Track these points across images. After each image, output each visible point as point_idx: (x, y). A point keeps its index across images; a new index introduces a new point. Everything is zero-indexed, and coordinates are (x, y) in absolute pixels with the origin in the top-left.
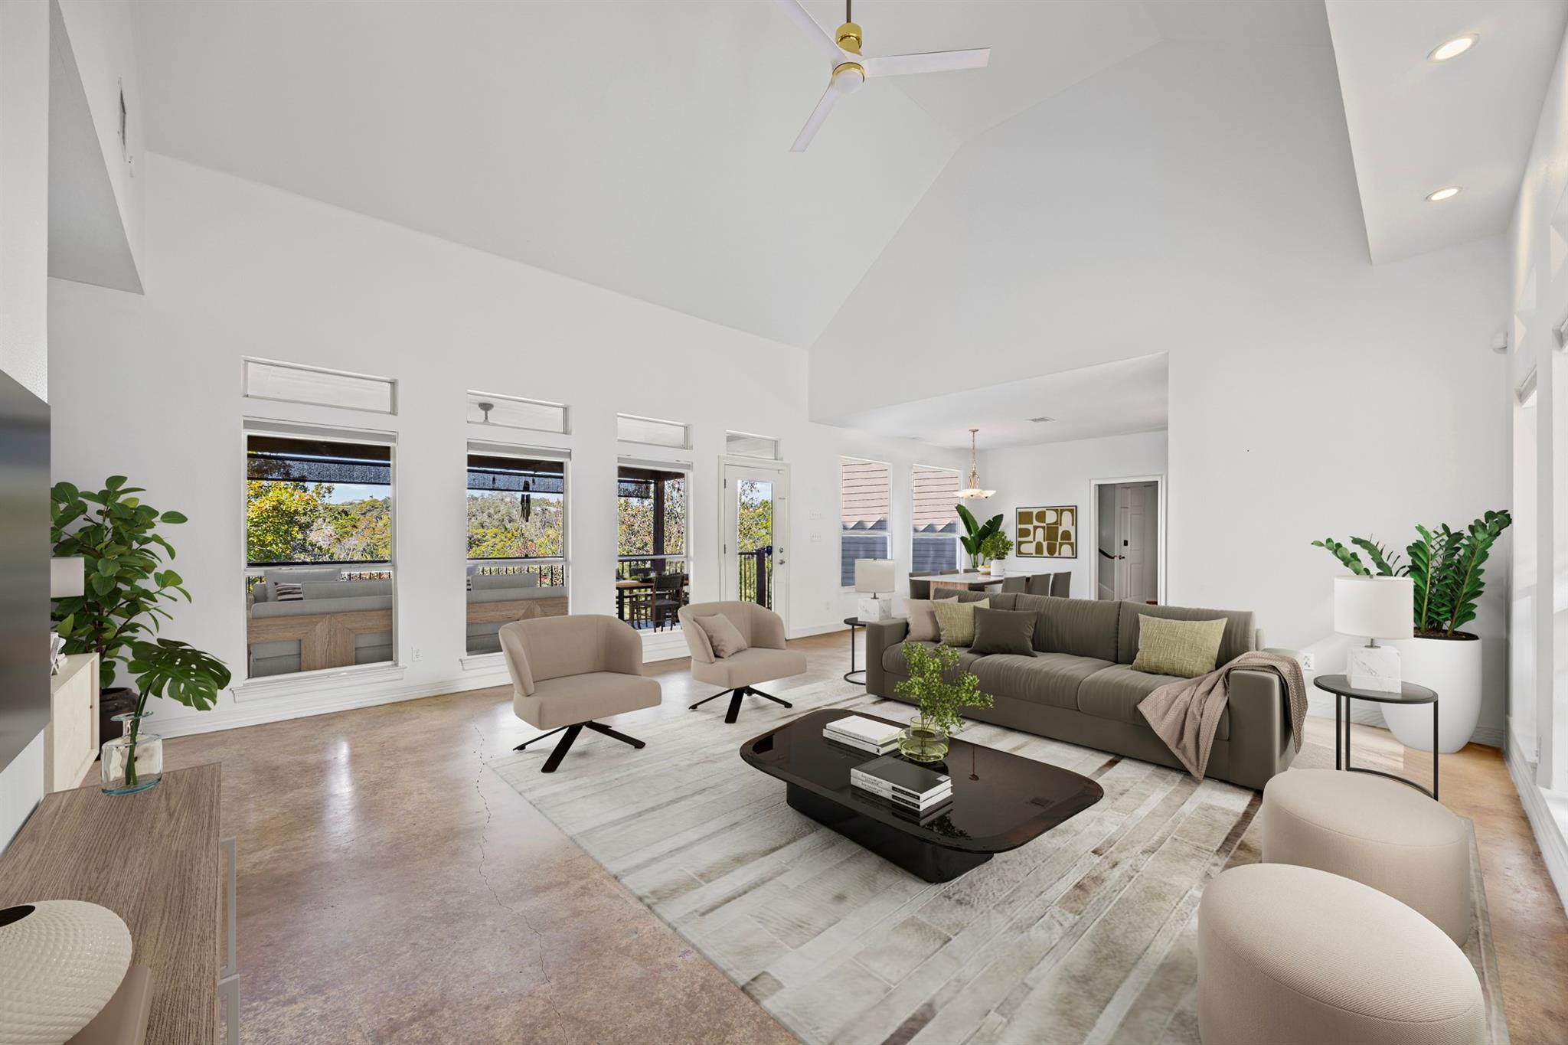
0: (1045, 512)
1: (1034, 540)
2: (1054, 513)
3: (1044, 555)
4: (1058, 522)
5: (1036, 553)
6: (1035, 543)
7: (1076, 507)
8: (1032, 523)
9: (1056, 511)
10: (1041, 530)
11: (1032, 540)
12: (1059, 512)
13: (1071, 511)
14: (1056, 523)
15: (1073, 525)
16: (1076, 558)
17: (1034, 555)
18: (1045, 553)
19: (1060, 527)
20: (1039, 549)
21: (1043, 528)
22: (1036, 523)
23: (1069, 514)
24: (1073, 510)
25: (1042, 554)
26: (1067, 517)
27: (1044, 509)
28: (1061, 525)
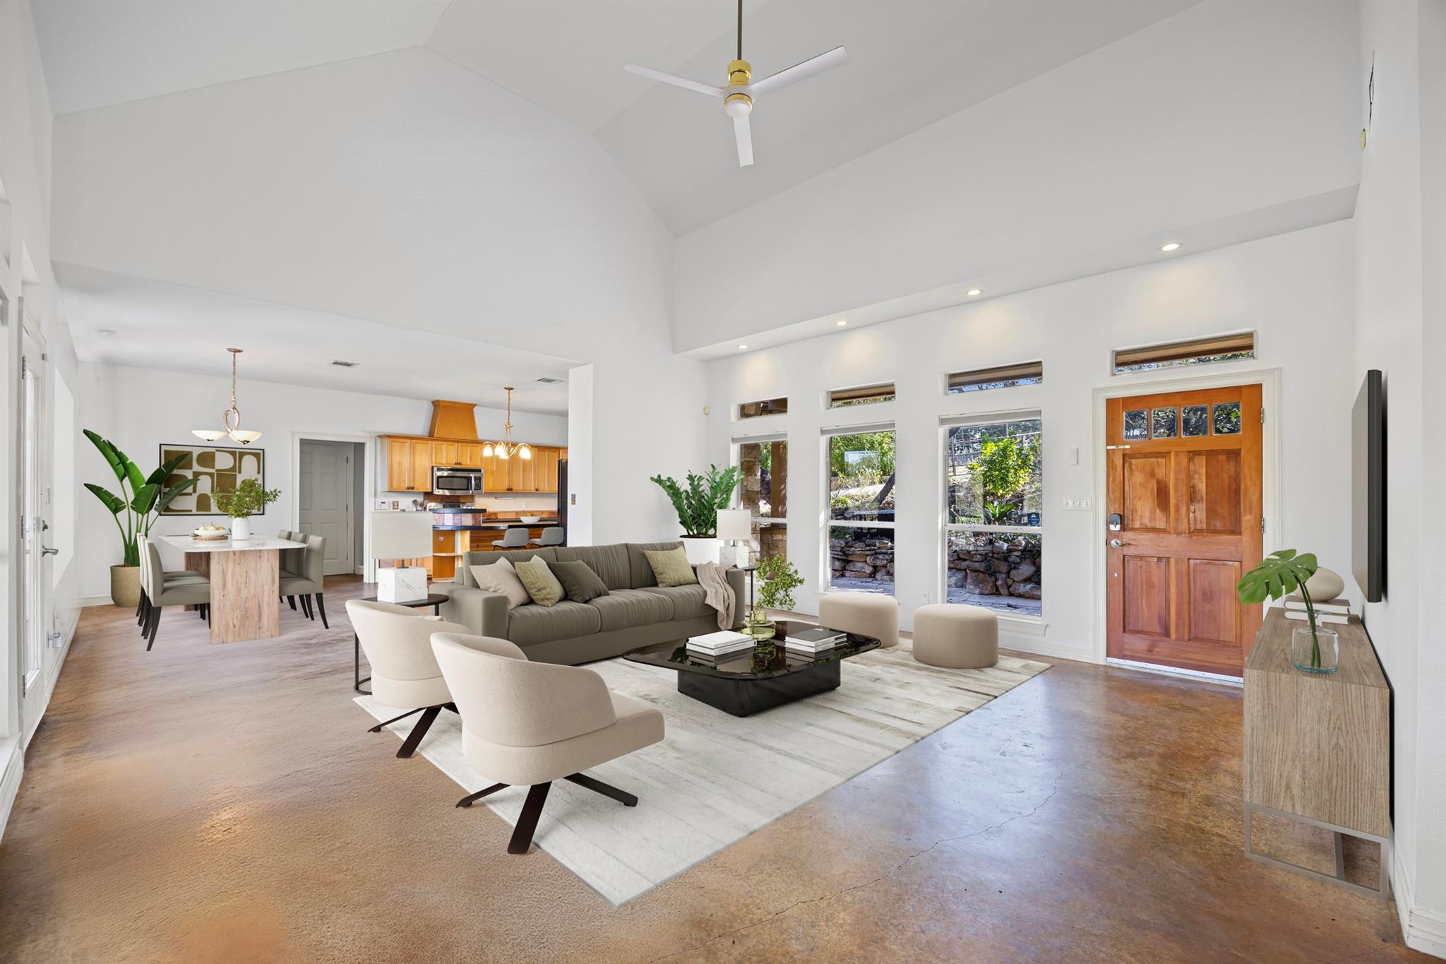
0: (214, 453)
1: (195, 491)
2: (231, 457)
3: (212, 512)
4: (237, 468)
5: (198, 509)
6: (195, 496)
7: (263, 450)
8: (191, 468)
9: (233, 454)
10: (208, 479)
11: (191, 491)
12: (238, 455)
13: (257, 455)
14: (233, 469)
15: (259, 473)
16: (263, 514)
17: (194, 512)
18: (214, 508)
19: (238, 475)
20: (203, 504)
21: (211, 475)
22: (196, 467)
23: (254, 459)
24: (260, 453)
25: (210, 511)
26: (249, 464)
27: (213, 450)
28: (240, 472)
